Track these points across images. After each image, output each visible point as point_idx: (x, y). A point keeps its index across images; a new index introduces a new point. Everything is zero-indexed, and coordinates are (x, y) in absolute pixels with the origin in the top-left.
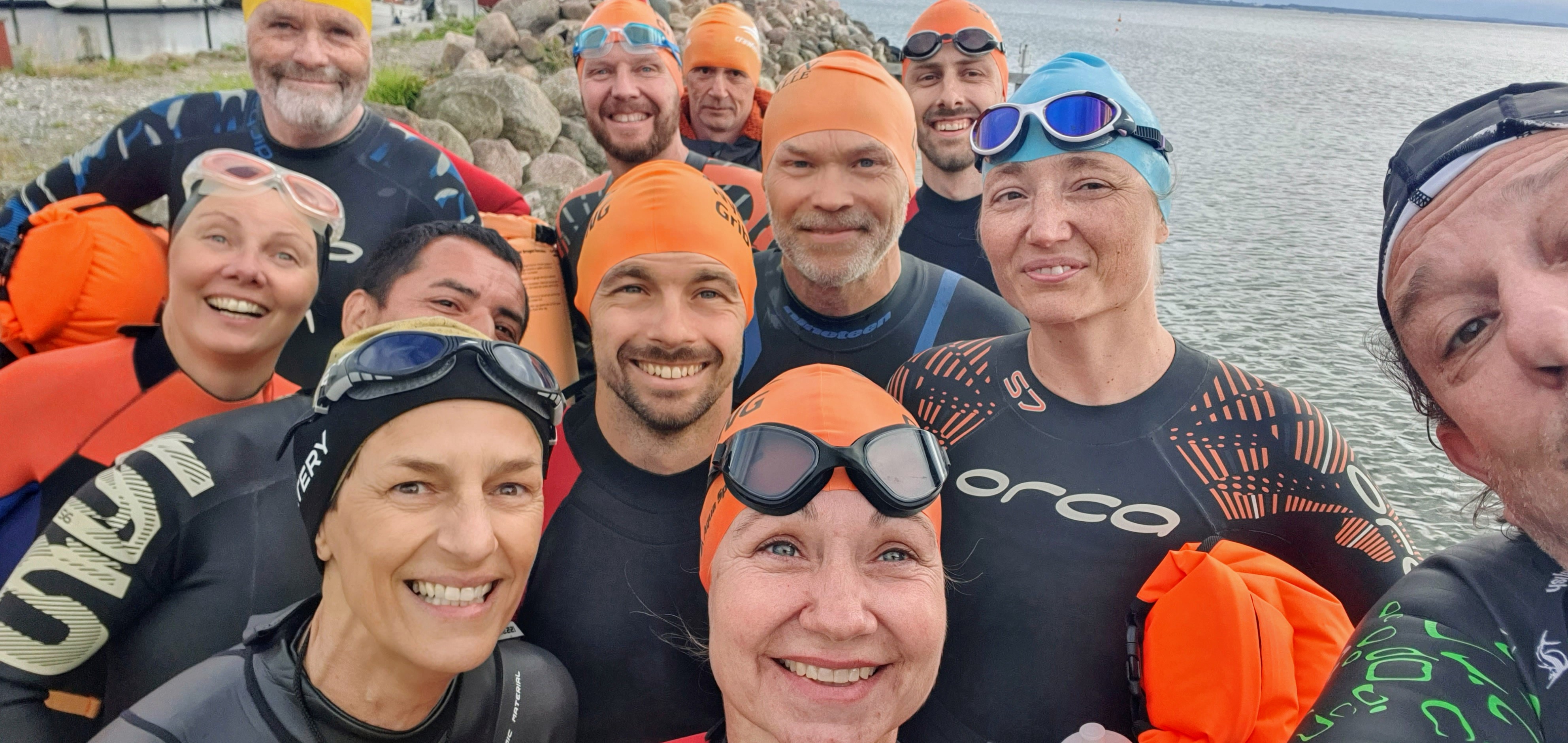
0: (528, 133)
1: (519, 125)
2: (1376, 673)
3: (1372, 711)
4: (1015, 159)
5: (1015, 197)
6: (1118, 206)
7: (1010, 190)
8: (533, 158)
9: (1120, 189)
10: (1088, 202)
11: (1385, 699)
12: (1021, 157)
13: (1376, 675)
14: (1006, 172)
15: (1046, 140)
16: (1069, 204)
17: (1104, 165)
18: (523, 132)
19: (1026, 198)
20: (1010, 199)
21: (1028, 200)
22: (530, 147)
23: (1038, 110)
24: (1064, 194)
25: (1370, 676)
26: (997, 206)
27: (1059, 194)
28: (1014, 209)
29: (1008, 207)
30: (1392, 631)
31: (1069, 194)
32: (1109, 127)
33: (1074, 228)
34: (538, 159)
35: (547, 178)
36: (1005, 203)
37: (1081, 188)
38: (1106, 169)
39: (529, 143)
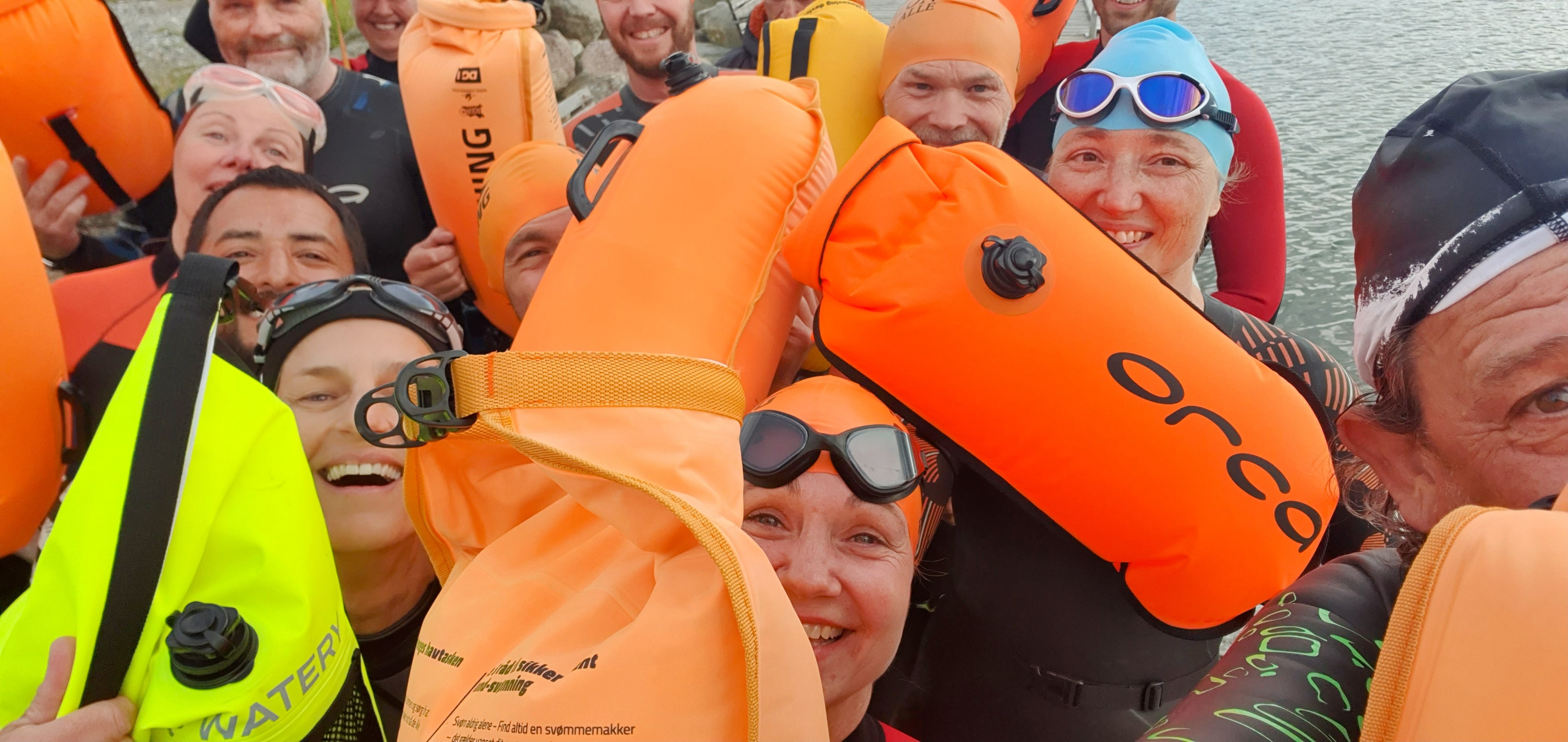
0: (578, 21)
1: (567, 14)
2: (1269, 645)
3: (1262, 675)
4: (1100, 125)
5: (1091, 159)
6: (1190, 183)
7: (1089, 151)
8: (584, 46)
9: (1194, 168)
10: (1163, 178)
11: (1275, 667)
12: (1105, 125)
13: (1268, 647)
14: (1089, 135)
15: (1134, 113)
16: (1144, 176)
17: (1185, 145)
18: (572, 19)
19: (1103, 162)
20: (1085, 159)
21: (1104, 165)
22: (580, 34)
23: (1132, 85)
24: (1141, 166)
25: (1263, 647)
26: (1072, 163)
27: (1137, 165)
28: (1088, 171)
29: (1083, 167)
30: (1287, 613)
31: (1146, 167)
32: (1197, 112)
33: (1145, 199)
34: (588, 47)
35: (599, 66)
36: (1080, 163)
37: (1155, 163)
38: (1186, 149)
39: (579, 31)
